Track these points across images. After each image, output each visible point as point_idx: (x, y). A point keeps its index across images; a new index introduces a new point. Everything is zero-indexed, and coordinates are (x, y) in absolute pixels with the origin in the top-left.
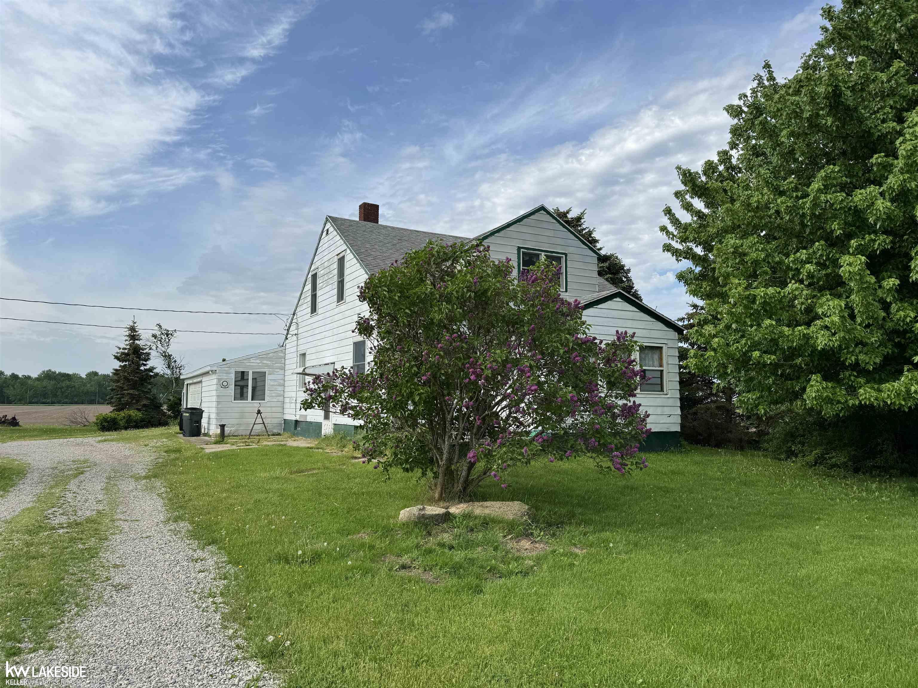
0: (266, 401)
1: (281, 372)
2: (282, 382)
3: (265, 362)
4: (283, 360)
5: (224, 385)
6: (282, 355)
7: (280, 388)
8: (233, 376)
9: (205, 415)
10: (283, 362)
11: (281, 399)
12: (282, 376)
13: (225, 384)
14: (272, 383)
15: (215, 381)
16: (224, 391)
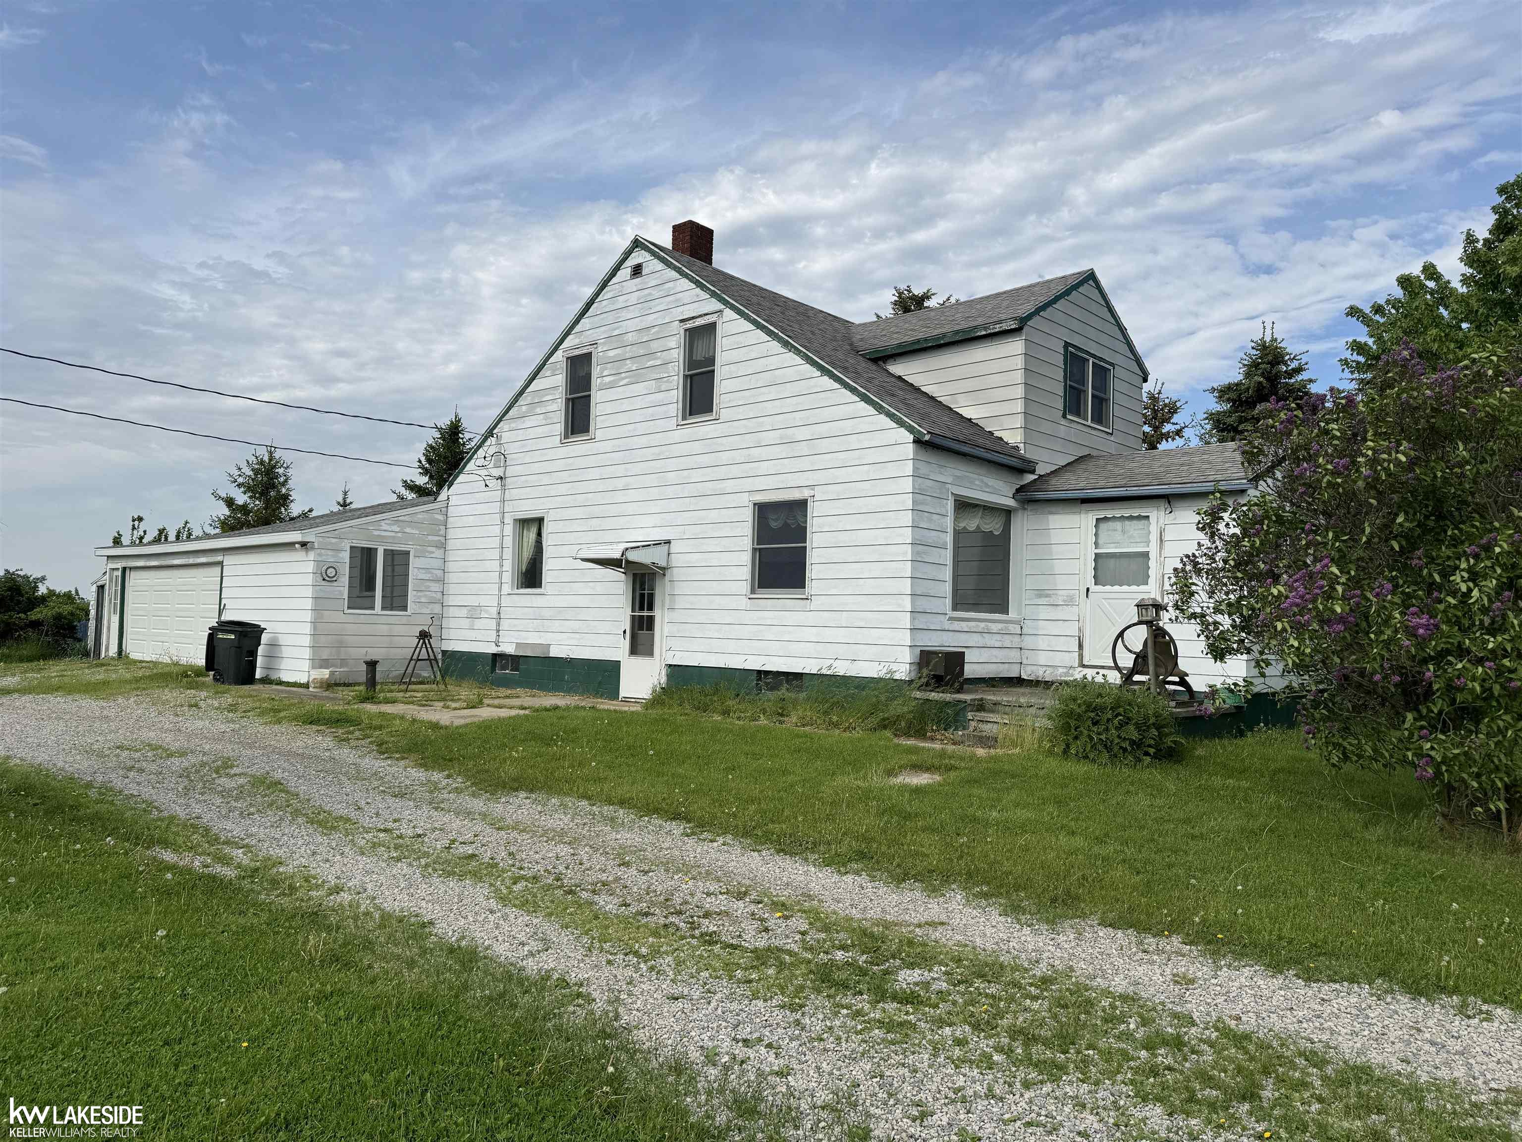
0: (409, 612)
1: (439, 553)
2: (439, 573)
3: (408, 530)
4: (443, 528)
5: (326, 576)
6: (441, 517)
7: (435, 587)
8: (346, 556)
9: (264, 638)
10: (442, 532)
11: (437, 609)
12: (438, 563)
13: (331, 572)
14: (421, 576)
15: (310, 567)
16: (328, 588)
